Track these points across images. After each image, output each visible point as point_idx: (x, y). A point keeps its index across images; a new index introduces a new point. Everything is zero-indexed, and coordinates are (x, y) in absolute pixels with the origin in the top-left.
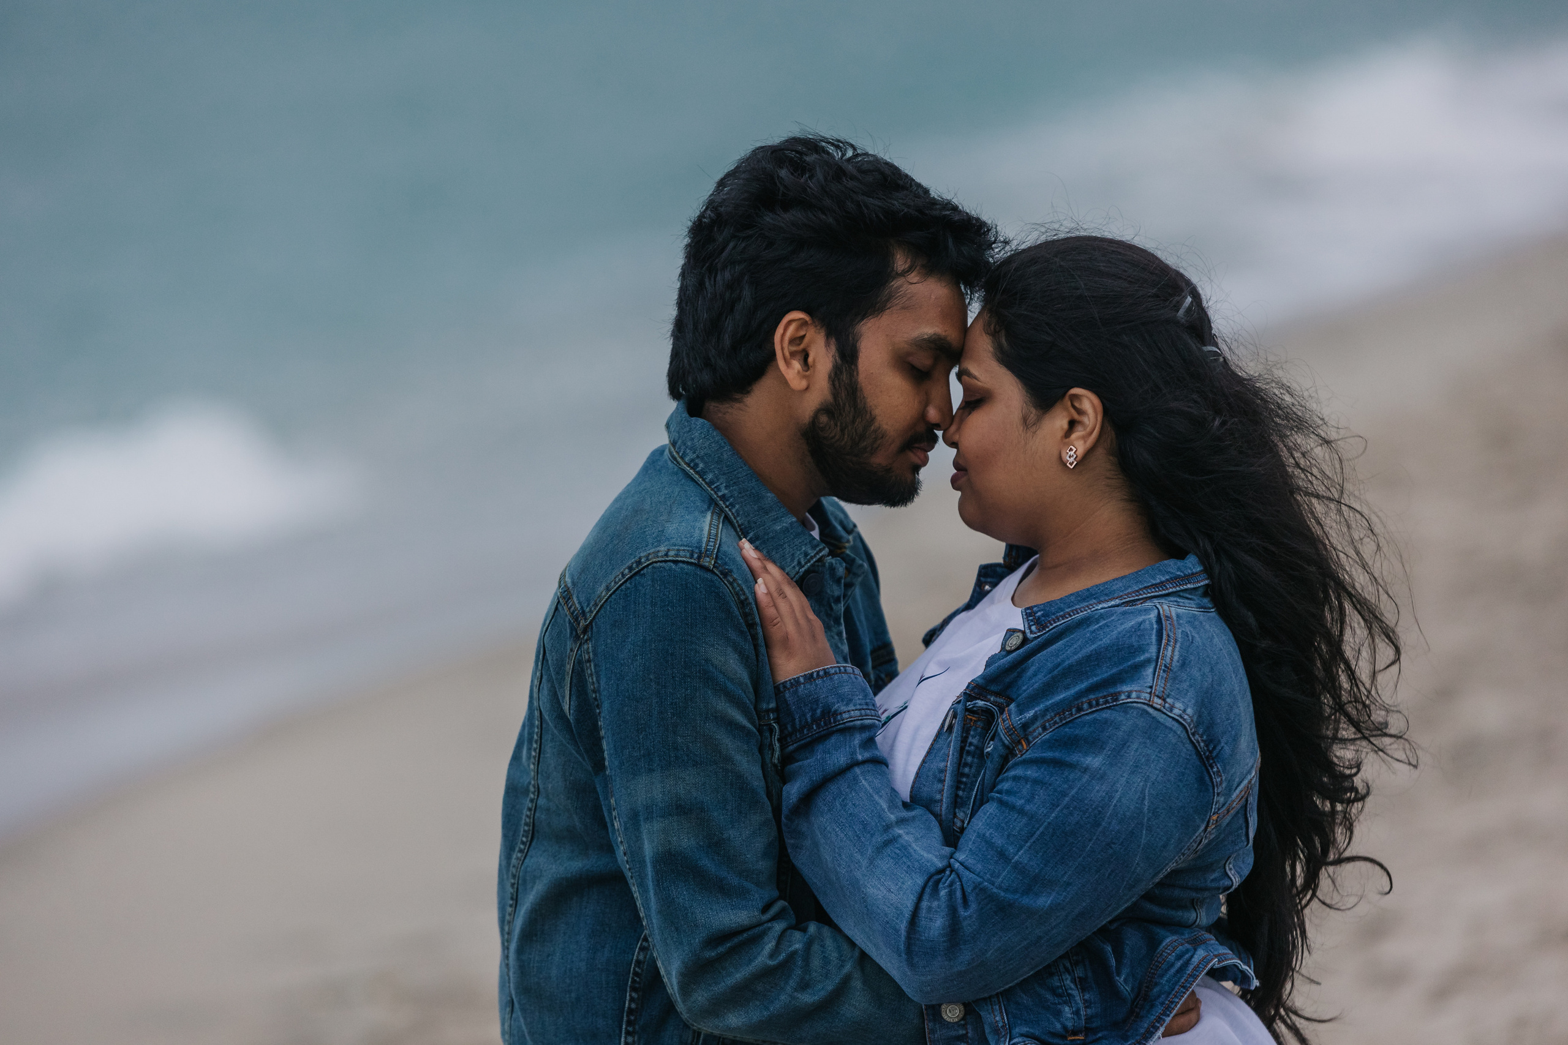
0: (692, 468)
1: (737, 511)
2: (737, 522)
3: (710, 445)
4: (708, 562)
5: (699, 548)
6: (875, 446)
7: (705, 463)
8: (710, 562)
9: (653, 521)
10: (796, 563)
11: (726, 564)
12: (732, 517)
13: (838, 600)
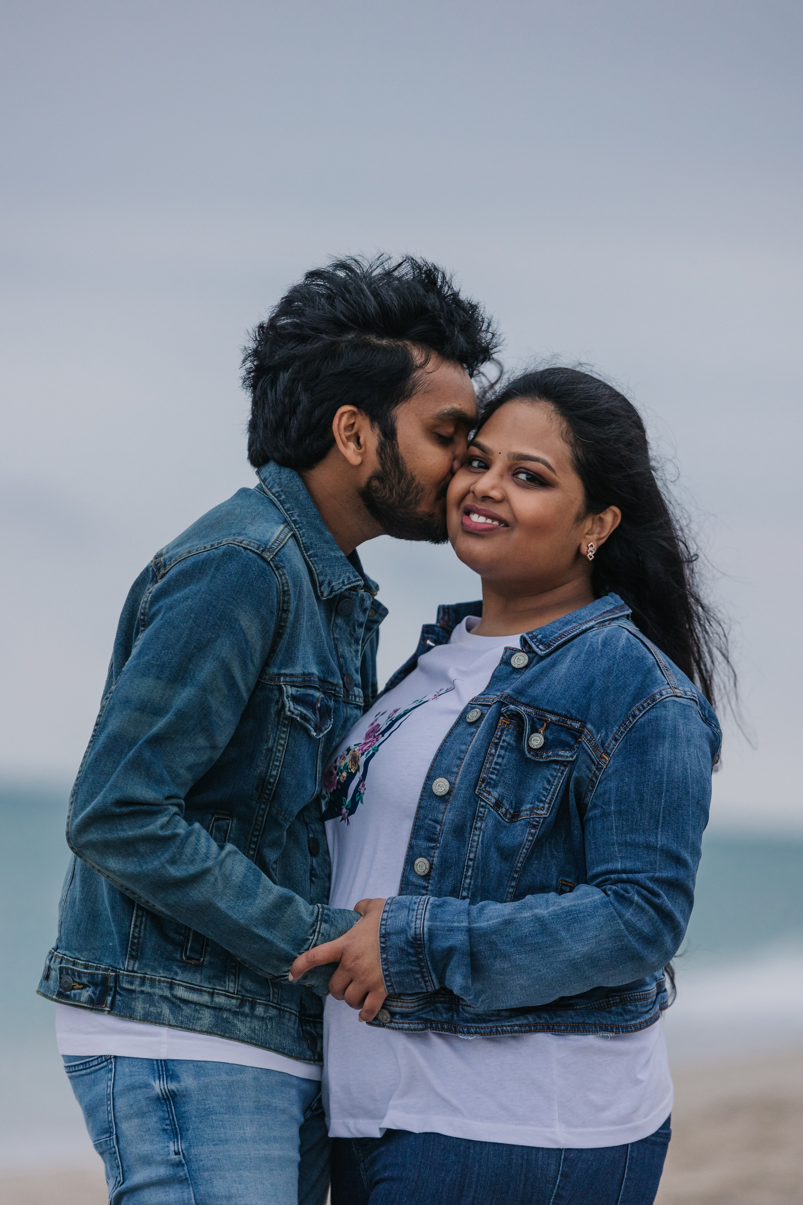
0: (276, 497)
1: (303, 533)
2: (302, 540)
3: (292, 486)
4: (268, 556)
5: (266, 544)
6: (418, 498)
7: (286, 496)
8: (269, 556)
9: (240, 521)
10: (341, 581)
11: (281, 561)
12: (299, 536)
13: (360, 625)
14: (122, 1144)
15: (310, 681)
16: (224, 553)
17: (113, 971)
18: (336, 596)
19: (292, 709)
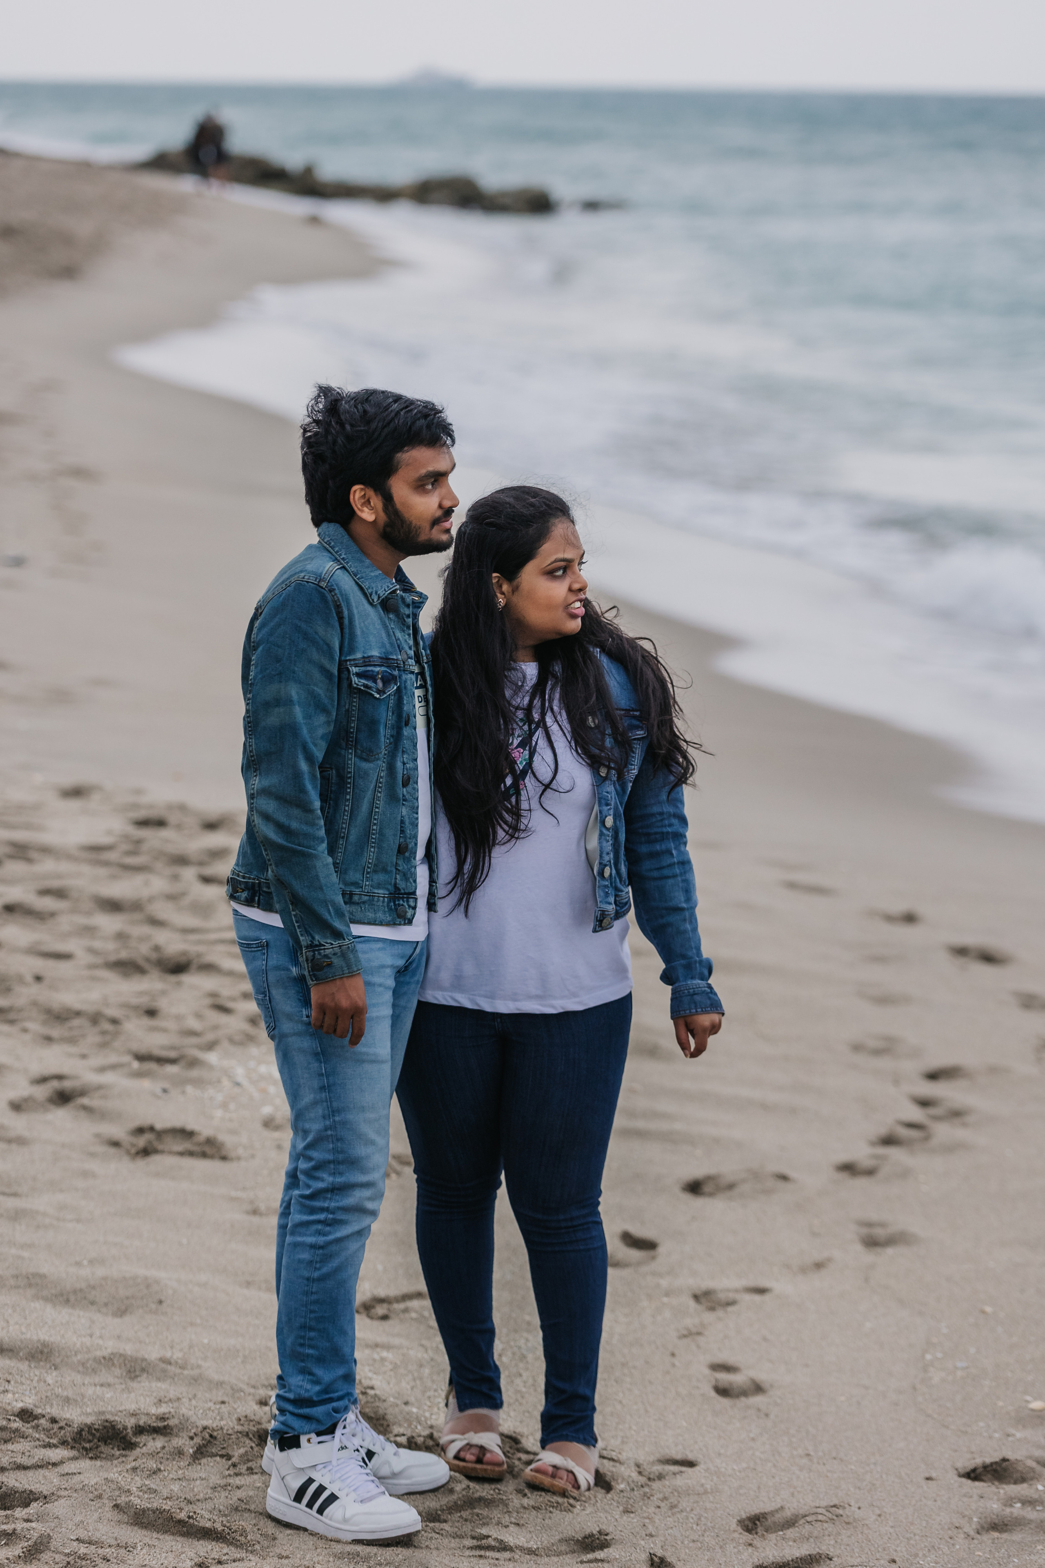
0: (328, 545)
1: (350, 565)
2: (351, 569)
3: (339, 536)
4: (323, 584)
5: (320, 576)
7: (335, 542)
12: (347, 567)
13: (408, 616)
14: (272, 1004)
15: (370, 661)
16: (295, 588)
17: (258, 880)
18: (383, 599)
19: (357, 682)
